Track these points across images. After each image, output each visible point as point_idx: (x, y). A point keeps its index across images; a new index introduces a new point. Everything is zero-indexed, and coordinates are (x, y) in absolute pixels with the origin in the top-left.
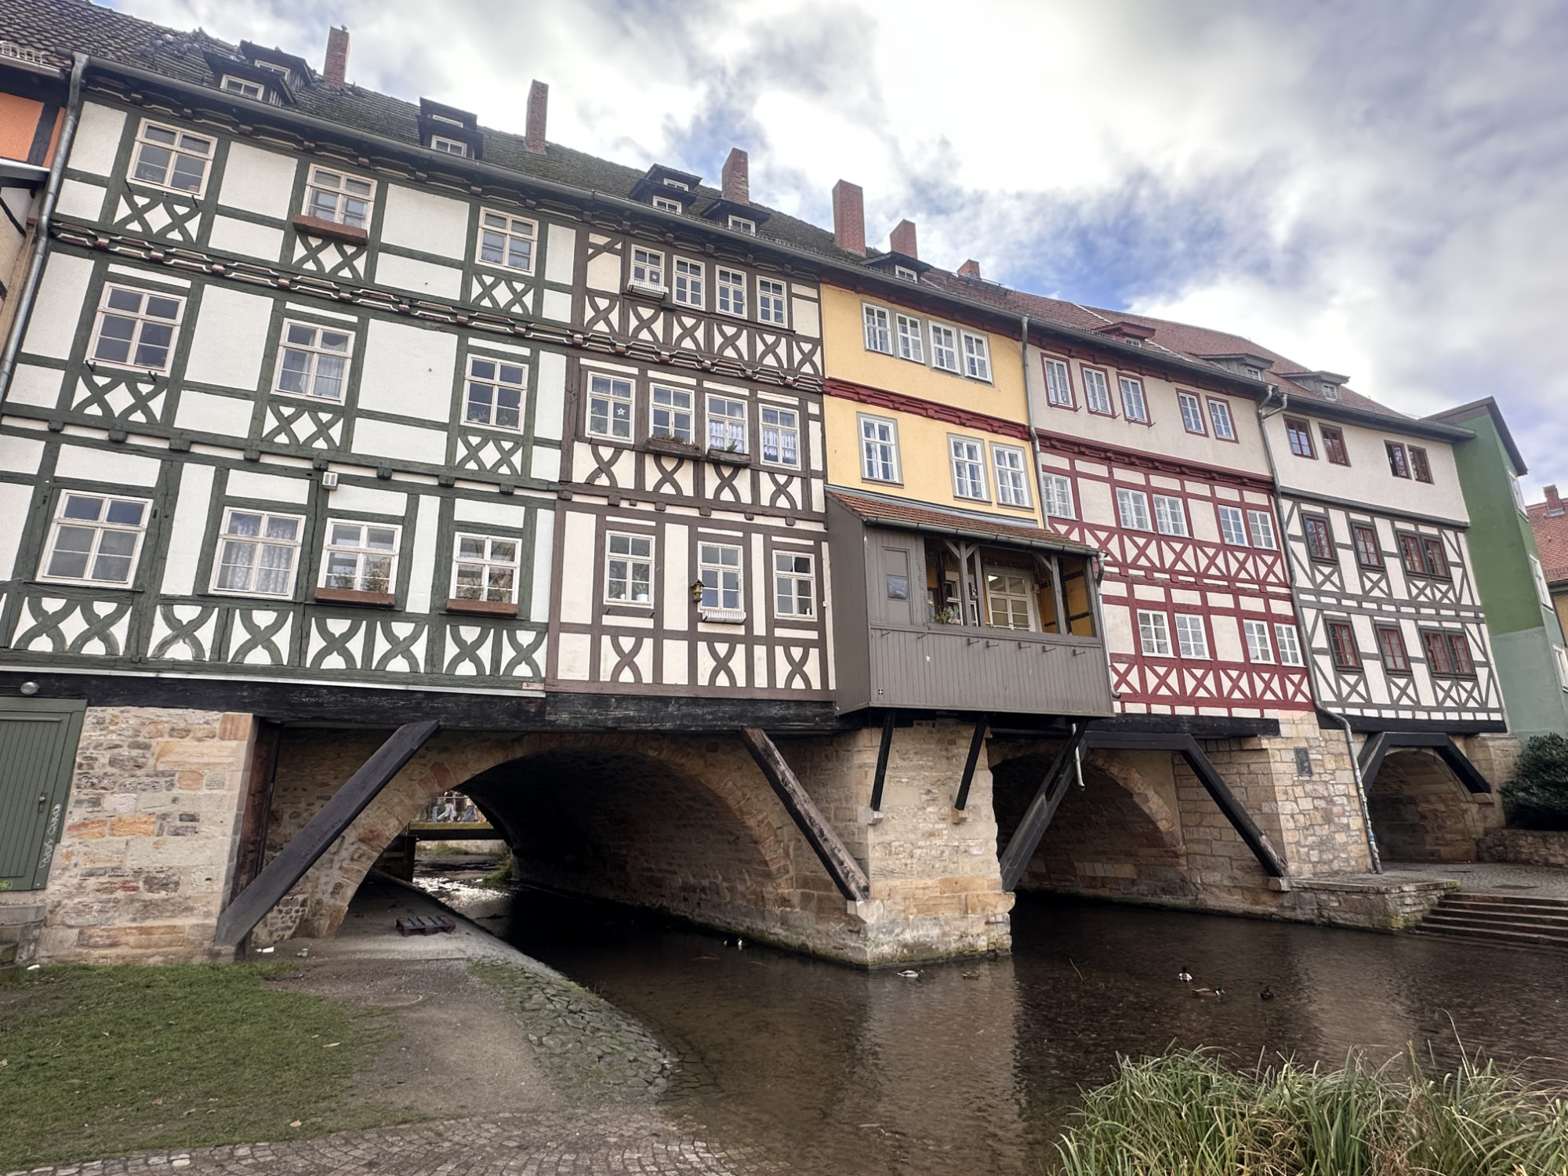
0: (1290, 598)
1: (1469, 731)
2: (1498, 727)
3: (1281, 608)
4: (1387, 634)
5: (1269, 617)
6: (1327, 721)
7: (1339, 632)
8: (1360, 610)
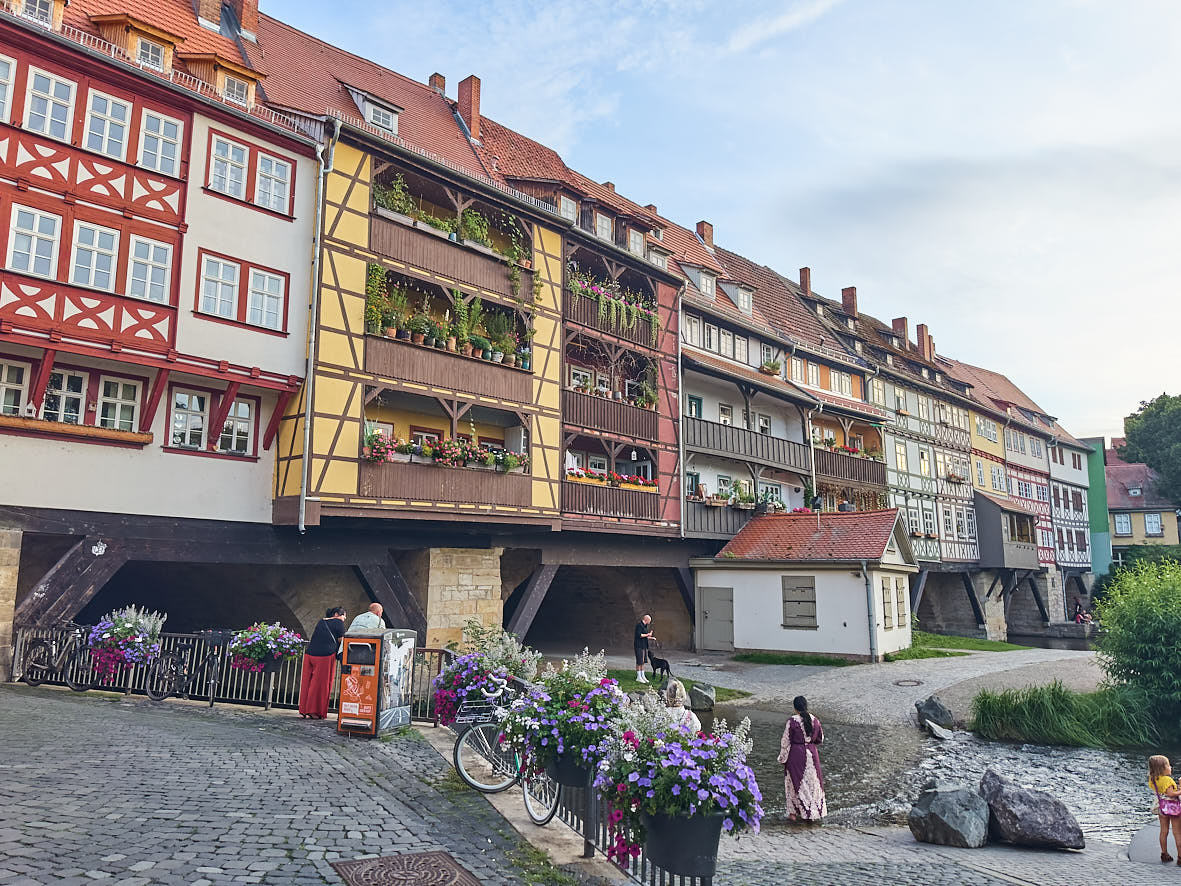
0: (1051, 521)
1: (1084, 570)
2: (1089, 569)
3: (1049, 525)
4: (1069, 533)
5: (1047, 529)
6: (1058, 568)
7: (1060, 531)
8: (1064, 525)
